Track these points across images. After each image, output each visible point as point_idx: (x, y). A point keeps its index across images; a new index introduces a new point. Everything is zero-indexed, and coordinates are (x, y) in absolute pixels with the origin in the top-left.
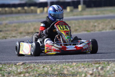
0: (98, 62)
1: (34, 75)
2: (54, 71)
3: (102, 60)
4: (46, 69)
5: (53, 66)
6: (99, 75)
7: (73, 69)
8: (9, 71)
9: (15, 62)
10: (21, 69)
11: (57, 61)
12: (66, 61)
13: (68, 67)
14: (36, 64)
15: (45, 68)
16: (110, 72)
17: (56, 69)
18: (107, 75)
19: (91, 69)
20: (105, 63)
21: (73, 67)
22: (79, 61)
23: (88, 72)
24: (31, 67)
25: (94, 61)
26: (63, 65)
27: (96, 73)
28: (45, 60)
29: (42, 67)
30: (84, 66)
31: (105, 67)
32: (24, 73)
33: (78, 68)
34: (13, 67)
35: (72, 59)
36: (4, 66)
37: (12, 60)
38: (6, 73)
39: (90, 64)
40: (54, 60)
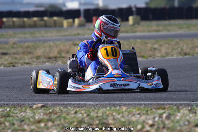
0: (162, 107)
1: (62, 124)
2: (92, 118)
3: (168, 104)
4: (80, 115)
5: (91, 110)
6: (164, 127)
7: (123, 116)
8: (22, 117)
9: (30, 103)
10: (40, 115)
11: (96, 103)
12: (110, 103)
13: (114, 114)
14: (64, 108)
15: (78, 113)
16: (181, 123)
17: (95, 115)
18: (176, 127)
19: (151, 117)
20: (173, 109)
21: (123, 113)
22: (131, 105)
23: (146, 121)
24: (55, 112)
25: (155, 105)
26: (107, 110)
27: (159, 124)
28: (77, 101)
29: (73, 112)
30: (140, 111)
31: (173, 114)
32: (45, 120)
33: (130, 116)
34: (28, 111)
35: (119, 101)
36: (13, 109)
37: (25, 101)
38: (17, 120)
39: (149, 109)
40: (92, 102)
